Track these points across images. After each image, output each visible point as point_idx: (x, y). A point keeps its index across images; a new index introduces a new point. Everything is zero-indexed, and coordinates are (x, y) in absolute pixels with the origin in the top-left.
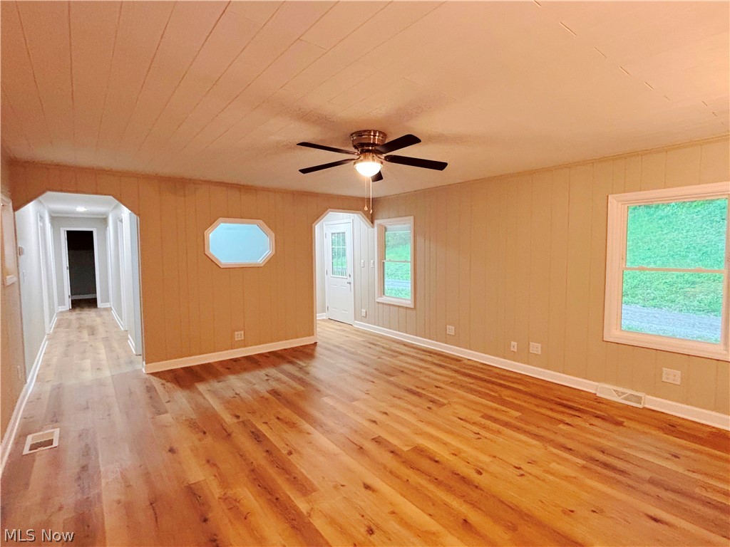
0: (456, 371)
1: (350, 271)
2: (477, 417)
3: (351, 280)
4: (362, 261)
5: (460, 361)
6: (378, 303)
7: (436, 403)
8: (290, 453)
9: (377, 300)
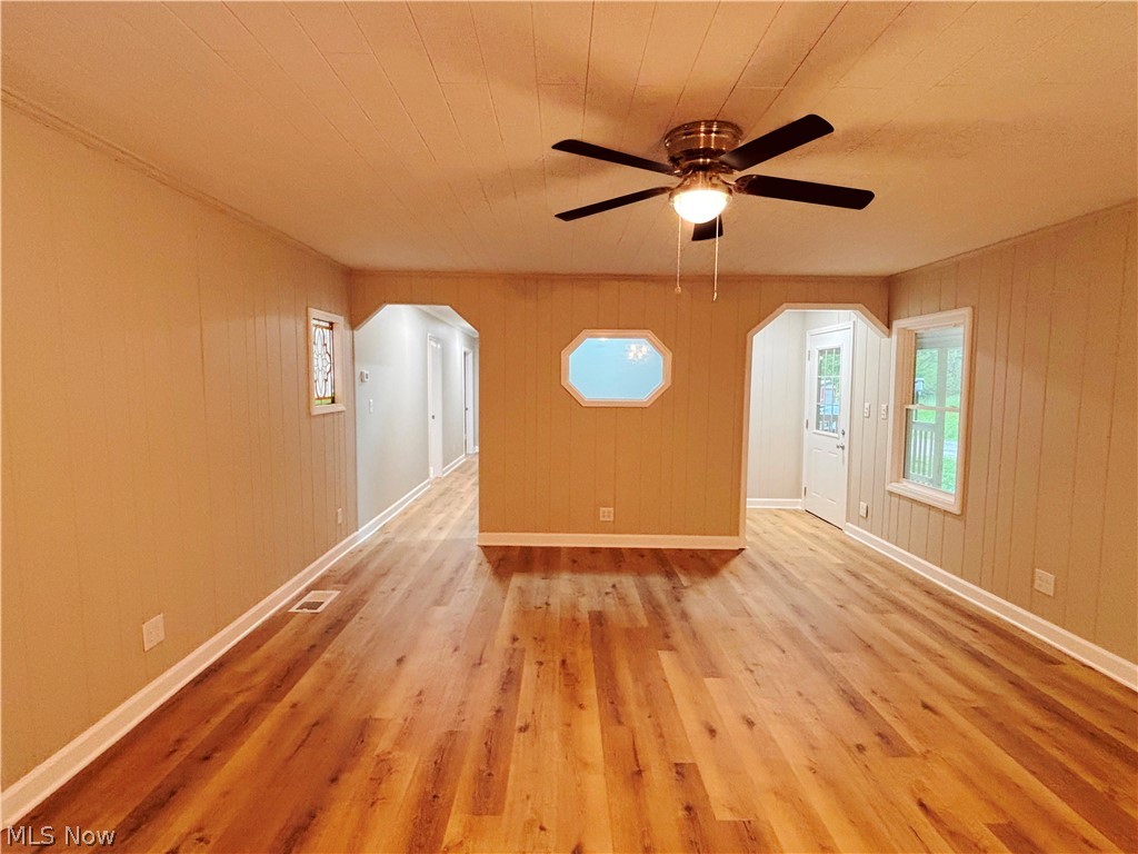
0: (1016, 684)
1: (844, 424)
2: (977, 823)
3: (844, 441)
4: (867, 405)
5: (1052, 661)
6: (891, 493)
7: (888, 743)
8: (524, 729)
9: (888, 488)
